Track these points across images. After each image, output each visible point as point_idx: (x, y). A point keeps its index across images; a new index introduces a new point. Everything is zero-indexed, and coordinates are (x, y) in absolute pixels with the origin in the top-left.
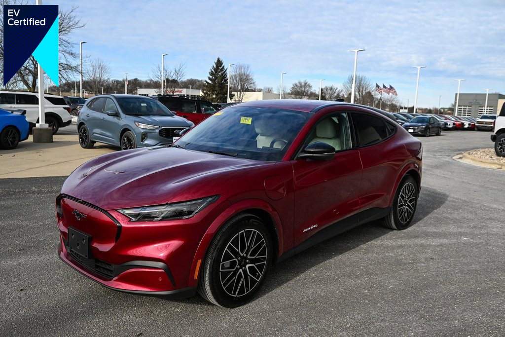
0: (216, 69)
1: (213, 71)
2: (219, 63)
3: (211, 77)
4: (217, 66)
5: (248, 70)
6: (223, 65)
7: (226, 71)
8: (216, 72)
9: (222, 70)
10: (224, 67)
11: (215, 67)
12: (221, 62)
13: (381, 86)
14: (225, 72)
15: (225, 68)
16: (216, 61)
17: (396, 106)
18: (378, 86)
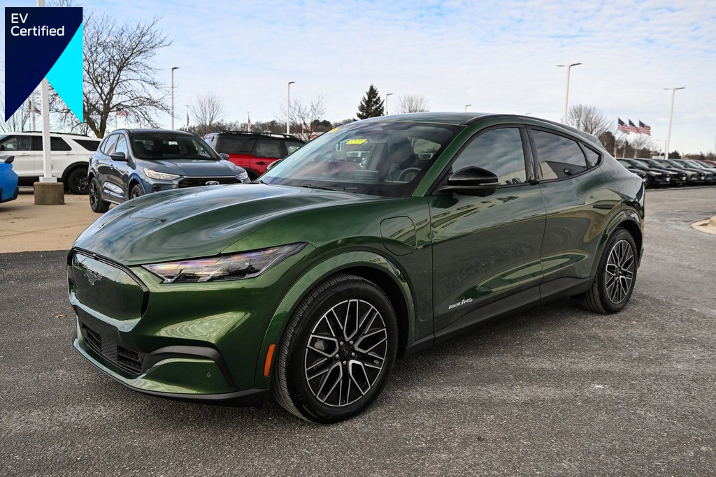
0: (369, 102)
1: (364, 104)
2: (372, 93)
3: (361, 113)
4: (369, 97)
5: (421, 103)
6: (378, 95)
7: (382, 103)
8: (368, 106)
9: (376, 103)
10: (379, 98)
11: (367, 98)
12: (375, 91)
13: (627, 123)
14: (380, 105)
15: (382, 100)
16: (368, 90)
17: (649, 152)
18: (621, 122)
